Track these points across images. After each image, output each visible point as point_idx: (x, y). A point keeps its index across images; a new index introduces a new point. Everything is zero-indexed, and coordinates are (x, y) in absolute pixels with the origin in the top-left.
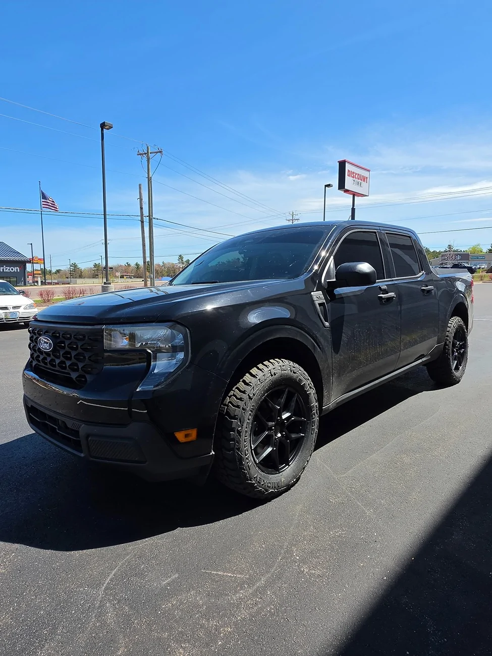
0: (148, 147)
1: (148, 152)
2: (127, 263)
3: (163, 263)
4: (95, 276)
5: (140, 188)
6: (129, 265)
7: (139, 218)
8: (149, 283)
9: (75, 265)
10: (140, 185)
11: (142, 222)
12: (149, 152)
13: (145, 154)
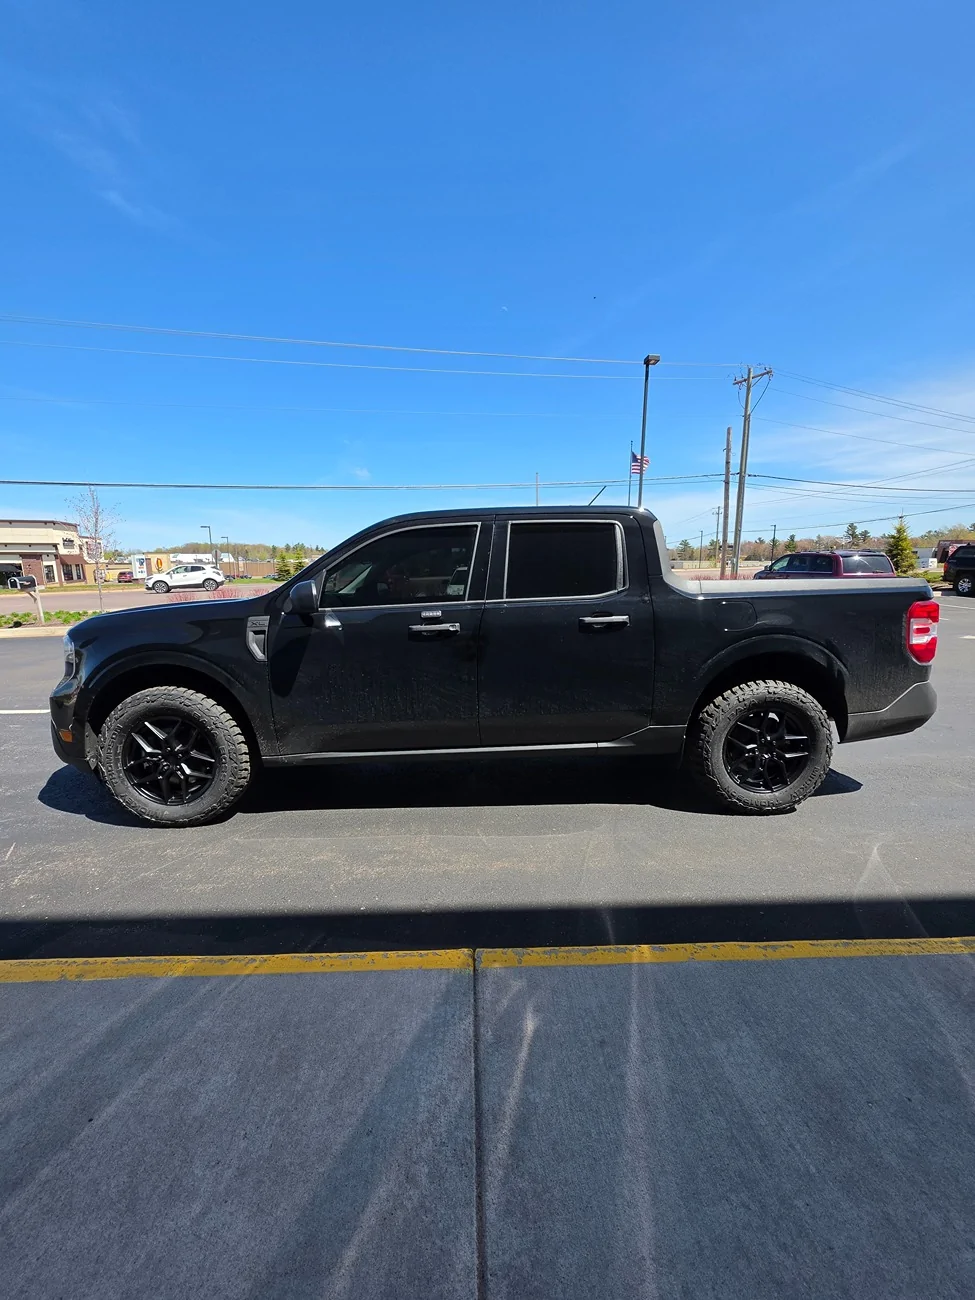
0: (749, 370)
1: (749, 377)
2: (759, 539)
3: (819, 537)
4: (710, 557)
5: (729, 433)
6: (762, 542)
7: (723, 478)
8: (728, 570)
9: (685, 544)
10: (729, 429)
11: (727, 483)
12: (752, 376)
13: (745, 380)
